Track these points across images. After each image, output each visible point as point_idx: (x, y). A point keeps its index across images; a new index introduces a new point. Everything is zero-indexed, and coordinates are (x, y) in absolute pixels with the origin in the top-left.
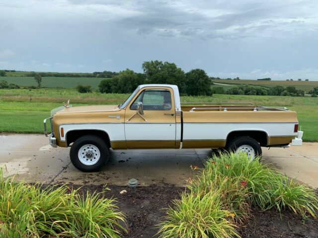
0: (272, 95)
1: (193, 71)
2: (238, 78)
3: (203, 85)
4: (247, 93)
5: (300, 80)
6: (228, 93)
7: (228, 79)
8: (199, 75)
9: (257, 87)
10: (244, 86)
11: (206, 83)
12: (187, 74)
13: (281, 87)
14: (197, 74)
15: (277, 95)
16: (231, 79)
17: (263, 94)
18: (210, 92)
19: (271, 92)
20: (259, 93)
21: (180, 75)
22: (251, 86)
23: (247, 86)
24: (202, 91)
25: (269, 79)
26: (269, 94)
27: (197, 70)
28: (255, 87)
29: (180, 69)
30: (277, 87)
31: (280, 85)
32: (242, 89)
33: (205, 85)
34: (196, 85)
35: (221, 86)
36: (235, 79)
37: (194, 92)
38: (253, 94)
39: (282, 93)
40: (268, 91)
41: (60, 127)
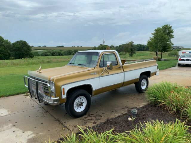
0: (67, 55)
1: (18, 42)
2: (45, 46)
3: (26, 51)
4: (53, 54)
5: (78, 46)
6: (42, 55)
7: (39, 47)
8: (23, 44)
9: (58, 51)
10: (51, 50)
11: (28, 49)
12: (13, 44)
13: (71, 50)
14: (21, 44)
15: (69, 55)
16: (41, 47)
17: (62, 55)
18: (32, 56)
19: (66, 53)
20: (60, 54)
21: (8, 44)
22: (55, 51)
23: (52, 51)
24: (26, 55)
25: (63, 46)
26: (65, 55)
27: (21, 41)
28: (57, 51)
29: (7, 40)
30: (69, 50)
31: (70, 49)
32: (50, 53)
33: (28, 51)
34: (21, 51)
35: (37, 52)
36: (43, 47)
37: (21, 56)
38: (57, 55)
39: (72, 54)
40: (64, 53)
41: (62, 87)
